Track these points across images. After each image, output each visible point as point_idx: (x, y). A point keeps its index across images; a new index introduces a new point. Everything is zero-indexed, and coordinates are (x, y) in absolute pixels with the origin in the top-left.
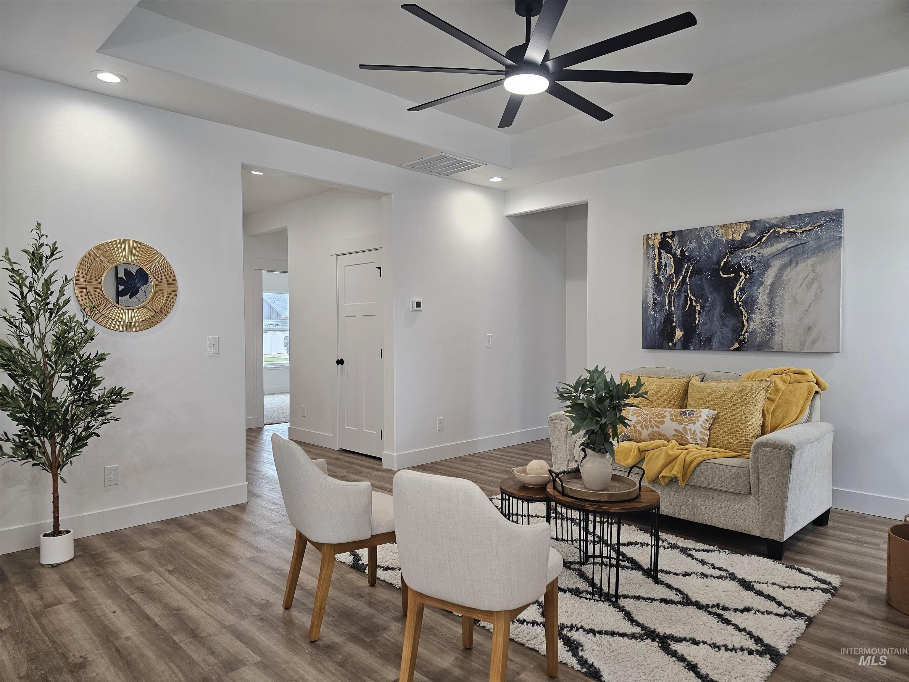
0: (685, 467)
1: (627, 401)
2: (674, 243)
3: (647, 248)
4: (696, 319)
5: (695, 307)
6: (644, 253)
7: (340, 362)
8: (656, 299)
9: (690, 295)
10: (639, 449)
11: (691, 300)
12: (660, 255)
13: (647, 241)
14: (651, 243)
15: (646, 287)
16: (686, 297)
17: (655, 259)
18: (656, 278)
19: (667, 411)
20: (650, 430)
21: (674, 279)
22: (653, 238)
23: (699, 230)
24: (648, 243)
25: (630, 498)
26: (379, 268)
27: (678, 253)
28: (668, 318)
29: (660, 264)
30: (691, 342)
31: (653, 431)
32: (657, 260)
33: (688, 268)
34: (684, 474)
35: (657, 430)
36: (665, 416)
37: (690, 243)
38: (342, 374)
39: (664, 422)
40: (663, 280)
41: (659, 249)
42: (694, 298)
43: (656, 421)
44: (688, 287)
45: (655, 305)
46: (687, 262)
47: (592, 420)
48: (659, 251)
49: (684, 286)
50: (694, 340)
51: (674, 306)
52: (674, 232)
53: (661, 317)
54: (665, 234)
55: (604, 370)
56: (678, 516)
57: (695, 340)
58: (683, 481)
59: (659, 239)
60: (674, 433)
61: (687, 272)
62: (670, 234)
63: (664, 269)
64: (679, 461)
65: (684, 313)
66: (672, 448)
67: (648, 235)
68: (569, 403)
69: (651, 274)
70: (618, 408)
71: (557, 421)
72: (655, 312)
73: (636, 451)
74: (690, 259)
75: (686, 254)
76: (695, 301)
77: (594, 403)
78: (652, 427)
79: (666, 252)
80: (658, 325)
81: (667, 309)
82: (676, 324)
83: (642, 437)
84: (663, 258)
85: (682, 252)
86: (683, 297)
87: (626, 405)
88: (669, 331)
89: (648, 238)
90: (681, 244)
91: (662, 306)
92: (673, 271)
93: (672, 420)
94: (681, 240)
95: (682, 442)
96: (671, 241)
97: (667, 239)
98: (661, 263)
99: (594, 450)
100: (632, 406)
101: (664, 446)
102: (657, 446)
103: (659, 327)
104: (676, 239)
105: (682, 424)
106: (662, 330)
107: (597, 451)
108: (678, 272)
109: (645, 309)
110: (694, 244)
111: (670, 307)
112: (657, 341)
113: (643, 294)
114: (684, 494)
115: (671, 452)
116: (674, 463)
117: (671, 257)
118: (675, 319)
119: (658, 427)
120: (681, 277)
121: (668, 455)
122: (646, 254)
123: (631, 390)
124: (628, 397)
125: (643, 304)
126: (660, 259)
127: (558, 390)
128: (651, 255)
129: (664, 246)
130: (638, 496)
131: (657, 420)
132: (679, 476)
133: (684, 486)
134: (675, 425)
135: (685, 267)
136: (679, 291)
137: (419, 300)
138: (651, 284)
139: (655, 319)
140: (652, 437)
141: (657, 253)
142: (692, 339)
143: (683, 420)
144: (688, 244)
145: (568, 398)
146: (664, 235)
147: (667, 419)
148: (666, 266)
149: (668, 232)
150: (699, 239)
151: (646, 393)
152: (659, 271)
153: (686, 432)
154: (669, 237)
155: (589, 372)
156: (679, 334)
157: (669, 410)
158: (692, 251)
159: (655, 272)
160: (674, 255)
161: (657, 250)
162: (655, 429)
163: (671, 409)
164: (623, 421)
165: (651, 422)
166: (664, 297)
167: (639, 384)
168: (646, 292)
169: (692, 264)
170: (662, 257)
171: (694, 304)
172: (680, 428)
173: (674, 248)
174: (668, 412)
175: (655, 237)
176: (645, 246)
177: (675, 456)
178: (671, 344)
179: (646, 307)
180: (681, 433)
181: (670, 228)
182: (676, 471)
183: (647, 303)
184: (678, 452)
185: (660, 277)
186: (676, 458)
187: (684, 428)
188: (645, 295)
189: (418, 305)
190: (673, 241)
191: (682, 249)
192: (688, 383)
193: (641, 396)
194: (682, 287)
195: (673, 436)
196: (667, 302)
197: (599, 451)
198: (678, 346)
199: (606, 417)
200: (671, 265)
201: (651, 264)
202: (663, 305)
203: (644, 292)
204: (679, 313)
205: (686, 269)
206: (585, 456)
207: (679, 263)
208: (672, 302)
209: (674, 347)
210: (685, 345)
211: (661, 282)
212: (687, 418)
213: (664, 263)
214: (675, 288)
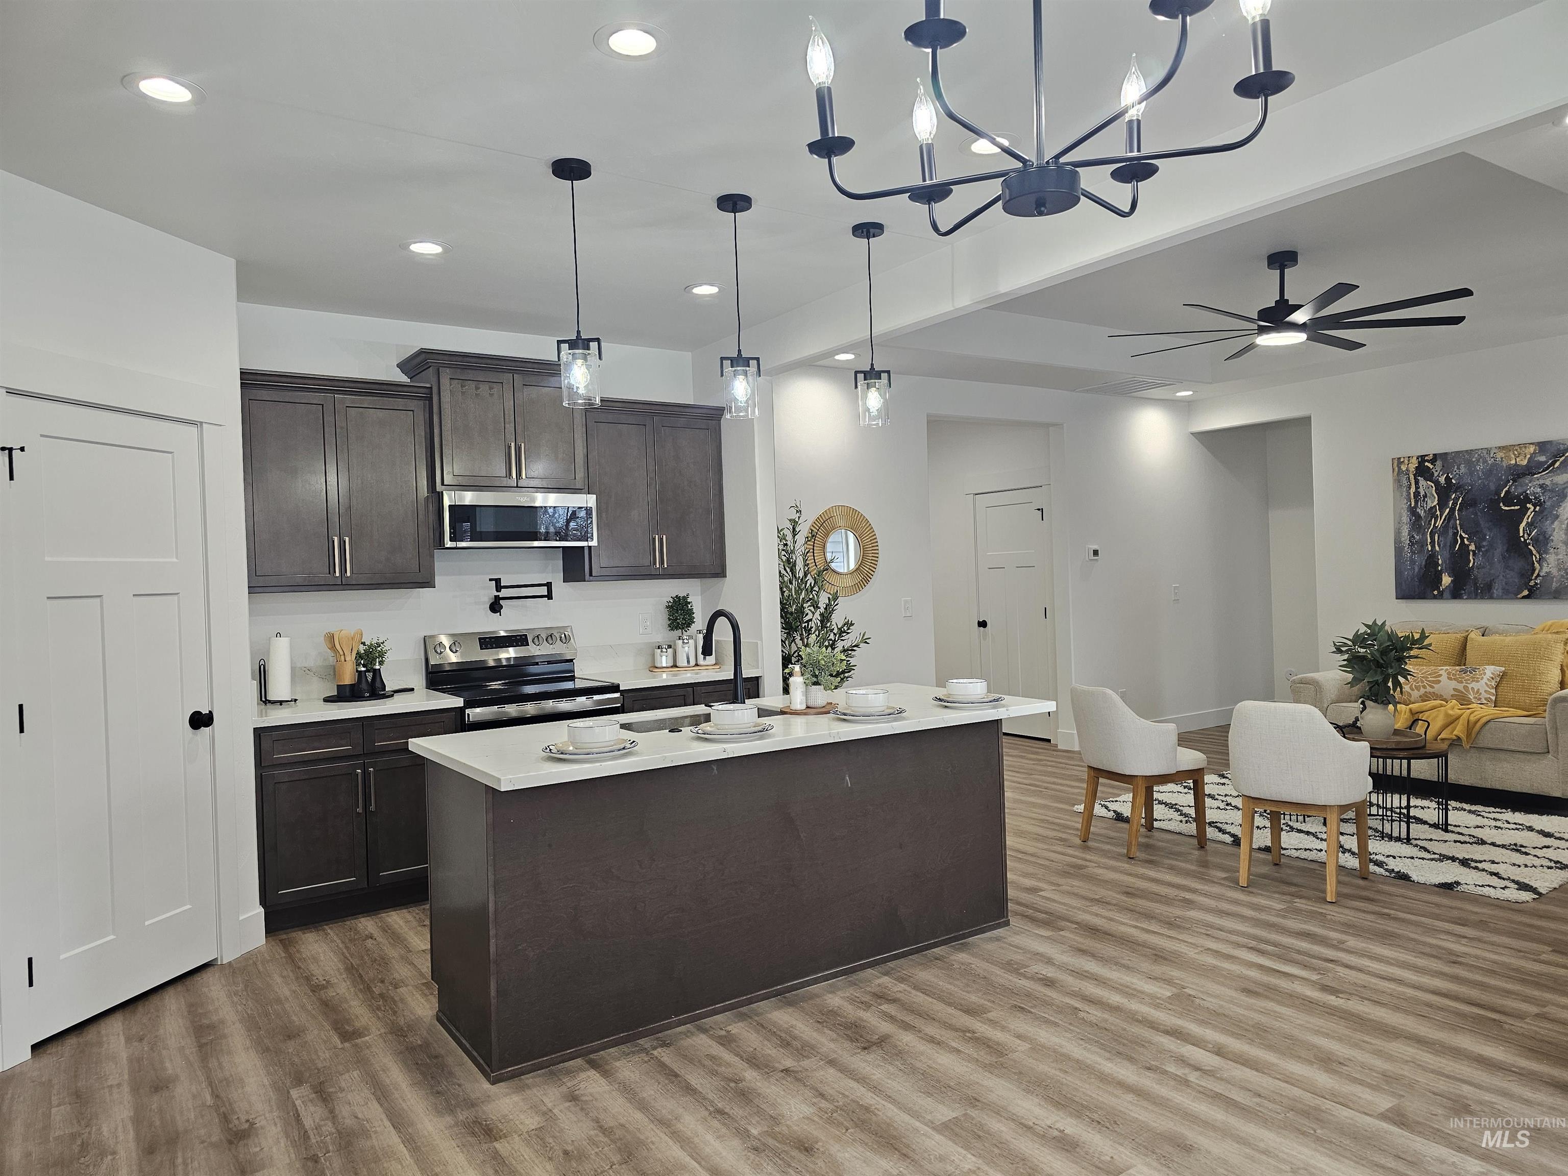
0: (1470, 726)
1: (1412, 653)
2: (1436, 468)
3: (1398, 474)
4: (1470, 561)
5: (1468, 546)
6: (1395, 480)
7: (983, 624)
8: (1413, 536)
9: (1461, 532)
10: (1411, 710)
11: (1462, 538)
12: (1417, 483)
13: (1398, 466)
14: (1404, 468)
15: (1399, 522)
16: (1455, 534)
17: (1410, 488)
18: (1413, 511)
19: (1442, 669)
20: (1422, 691)
21: (1438, 513)
22: (1406, 462)
23: (1470, 452)
24: (1399, 468)
25: (1418, 746)
26: (1039, 510)
27: (1442, 480)
28: (1431, 559)
29: (1417, 494)
30: (1464, 590)
31: (1426, 692)
32: (1413, 489)
33: (1457, 499)
34: (1469, 735)
35: (1432, 690)
36: (1441, 675)
37: (1458, 468)
38: (985, 639)
39: (1439, 682)
40: (1422, 514)
41: (1415, 475)
42: (1467, 536)
43: (1429, 681)
44: (1458, 522)
45: (1412, 544)
46: (1455, 492)
47: (1376, 672)
48: (1415, 479)
49: (1452, 522)
50: (1467, 587)
51: (1439, 546)
52: (1435, 455)
53: (1420, 560)
54: (1423, 457)
55: (1384, 624)
56: (1462, 782)
57: (1469, 587)
58: (1468, 742)
59: (1414, 464)
60: (1453, 692)
61: (1455, 504)
62: (1431, 457)
63: (1424, 500)
64: (1462, 723)
65: (1453, 554)
66: (1453, 708)
67: (1400, 458)
68: (1346, 657)
69: (1405, 507)
70: (1401, 660)
71: (1302, 685)
72: (1413, 553)
73: (1408, 713)
74: (1458, 488)
75: (1454, 481)
76: (1468, 539)
77: (1377, 655)
78: (1424, 687)
79: (1426, 480)
80: (1417, 570)
81: (1430, 549)
82: (1442, 567)
83: (1412, 699)
84: (1421, 487)
85: (1448, 479)
86: (1451, 534)
87: (1410, 657)
88: (1433, 577)
89: (1400, 462)
90: (1446, 469)
91: (1422, 546)
92: (1436, 502)
93: (1450, 679)
94: (1445, 465)
95: (1463, 700)
96: (1431, 467)
97: (1426, 464)
98: (1419, 493)
99: (1376, 701)
100: (1416, 657)
101: (1442, 706)
102: (1433, 706)
103: (1419, 571)
104: (1439, 463)
105: (1462, 683)
106: (1423, 575)
107: (1380, 702)
108: (1442, 504)
109: (1399, 551)
110: (1463, 469)
111: (1433, 546)
112: (1417, 589)
113: (1395, 532)
114: (1468, 758)
115: (1451, 712)
116: (1456, 723)
117: (1433, 485)
118: (1440, 562)
119: (1432, 687)
120: (1448, 510)
121: (1447, 715)
122: (1398, 481)
123: (1414, 642)
124: (1411, 649)
125: (1395, 543)
126: (1417, 488)
127: (1335, 645)
128: (1405, 482)
129: (1422, 471)
130: (1424, 747)
131: (1430, 679)
132: (1463, 736)
133: (1468, 747)
134: (1454, 684)
135: (1453, 497)
136: (1445, 527)
137: (1096, 547)
138: (1405, 519)
139: (1413, 562)
140: (1425, 698)
141: (1413, 482)
142: (1465, 586)
143: (1464, 678)
144: (1455, 469)
145: (1347, 651)
146: (1422, 459)
147: (1444, 678)
148: (1425, 496)
149: (1427, 455)
150: (1470, 464)
151: (1430, 645)
152: (1416, 502)
153: (1468, 691)
154: (1428, 461)
155: (1367, 626)
156: (1446, 580)
157: (1445, 668)
158: (1461, 477)
159: (1411, 504)
160: (1437, 483)
161: (1412, 477)
162: (1429, 689)
163: (1448, 668)
164: (1406, 674)
165: (1422, 682)
166: (1424, 534)
167: (1423, 636)
168: (1399, 529)
169: (1461, 494)
170: (1420, 485)
171: (1466, 542)
172: (1460, 687)
173: (1436, 475)
174: (1444, 670)
175: (1409, 461)
176: (1396, 473)
177: (1454, 717)
178: (1436, 592)
179: (1399, 547)
180: (1462, 692)
181: (1430, 449)
182: (1459, 730)
183: (1401, 542)
184: (1460, 712)
185: (1418, 510)
186: (1458, 718)
187: (1466, 687)
188: (1398, 533)
189: (1096, 553)
190: (1435, 465)
191: (1448, 475)
192: (1466, 638)
193: (1426, 647)
194: (1449, 522)
195: (1452, 696)
196: (1429, 540)
197: (1382, 702)
198: (1447, 594)
199: (1392, 668)
200: (1433, 495)
201: (1405, 494)
202: (1423, 544)
203: (1395, 529)
204: (1446, 554)
205: (1453, 499)
206: (1364, 708)
207: (1444, 492)
208: (1436, 540)
209: (1440, 596)
210: (1456, 593)
211: (1420, 516)
212: (1468, 676)
213: (1422, 493)
214: (1439, 523)
